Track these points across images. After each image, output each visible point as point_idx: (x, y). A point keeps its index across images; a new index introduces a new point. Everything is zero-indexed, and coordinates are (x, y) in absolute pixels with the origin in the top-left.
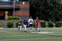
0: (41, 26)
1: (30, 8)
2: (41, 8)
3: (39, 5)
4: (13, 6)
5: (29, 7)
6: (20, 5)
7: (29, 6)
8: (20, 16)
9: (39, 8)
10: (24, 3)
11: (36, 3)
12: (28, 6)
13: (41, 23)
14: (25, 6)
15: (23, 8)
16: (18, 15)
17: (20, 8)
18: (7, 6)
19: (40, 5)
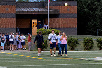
0: (99, 46)
1: (78, 14)
2: (98, 12)
3: (95, 7)
4: (46, 10)
5: (76, 12)
6: (60, 8)
7: (76, 10)
8: (59, 28)
9: (94, 13)
10: (66, 4)
11: (89, 4)
12: (74, 10)
13: (98, 41)
14: (68, 10)
15: (64, 13)
16: (56, 26)
17: (60, 13)
18: (35, 9)
19: (97, 8)
